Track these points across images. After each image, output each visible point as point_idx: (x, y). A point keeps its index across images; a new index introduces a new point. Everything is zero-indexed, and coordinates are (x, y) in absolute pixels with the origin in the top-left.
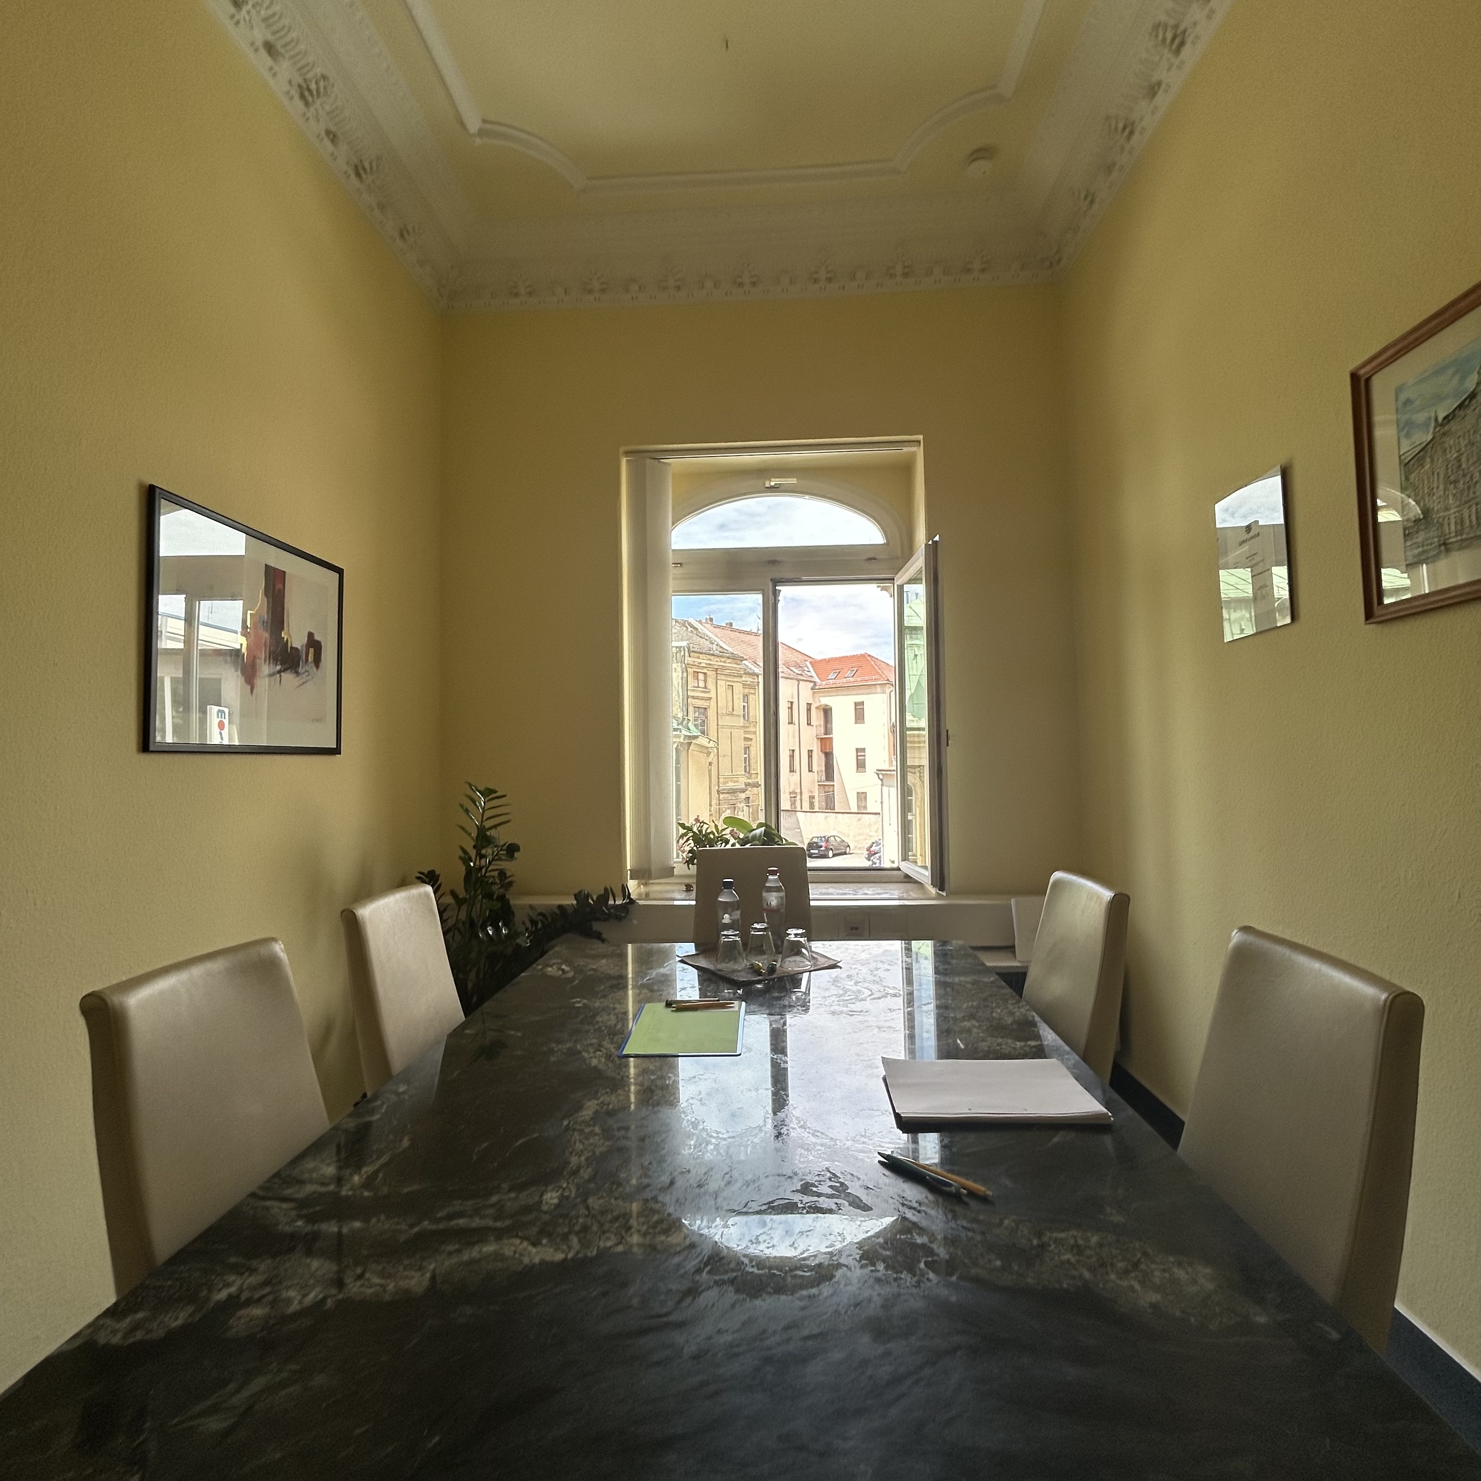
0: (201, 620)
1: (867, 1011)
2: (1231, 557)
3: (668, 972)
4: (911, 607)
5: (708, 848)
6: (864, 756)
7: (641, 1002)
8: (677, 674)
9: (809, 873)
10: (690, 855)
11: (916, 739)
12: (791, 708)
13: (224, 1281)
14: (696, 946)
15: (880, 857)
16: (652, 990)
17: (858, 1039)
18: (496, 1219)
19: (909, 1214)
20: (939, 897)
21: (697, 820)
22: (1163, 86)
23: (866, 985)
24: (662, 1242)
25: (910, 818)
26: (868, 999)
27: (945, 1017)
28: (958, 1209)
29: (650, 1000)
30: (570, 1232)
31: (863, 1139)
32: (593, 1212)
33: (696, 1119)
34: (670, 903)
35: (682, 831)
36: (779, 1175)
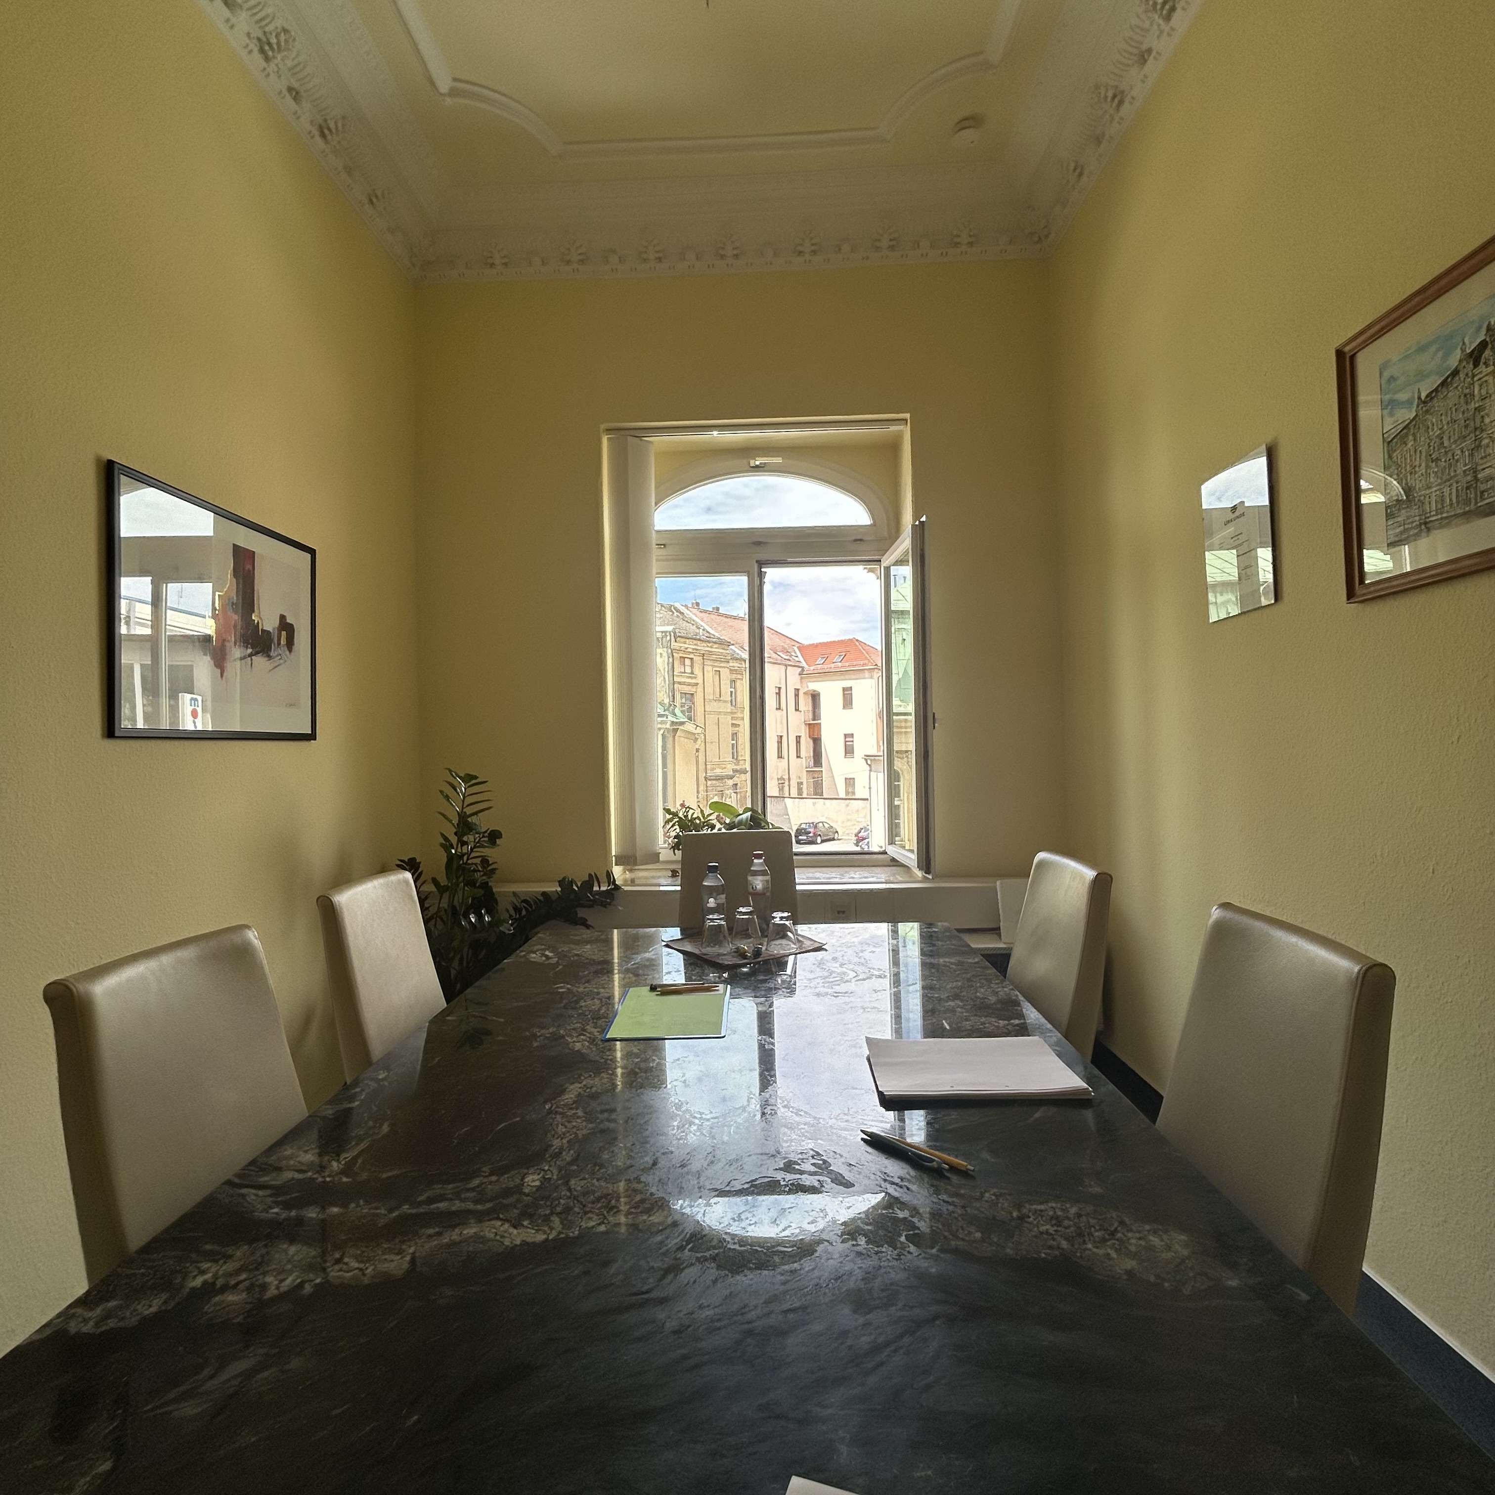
0: (168, 605)
1: (852, 993)
2: (1216, 539)
3: (654, 957)
4: (898, 591)
5: (694, 832)
6: (853, 741)
7: (626, 987)
8: (662, 660)
9: (795, 857)
10: (676, 840)
11: (903, 724)
12: (779, 694)
13: (199, 1268)
14: (681, 930)
15: (868, 842)
16: (637, 975)
17: (843, 1020)
18: (477, 1202)
19: (891, 1190)
20: (925, 880)
21: (682, 805)
22: (1154, 53)
23: (851, 967)
24: (644, 1221)
25: (896, 803)
26: (853, 980)
27: (930, 998)
28: (941, 1184)
29: (637, 984)
30: (552, 1214)
31: (846, 1117)
32: (575, 1193)
33: (680, 1101)
34: (657, 888)
35: (668, 816)
36: (762, 1154)
